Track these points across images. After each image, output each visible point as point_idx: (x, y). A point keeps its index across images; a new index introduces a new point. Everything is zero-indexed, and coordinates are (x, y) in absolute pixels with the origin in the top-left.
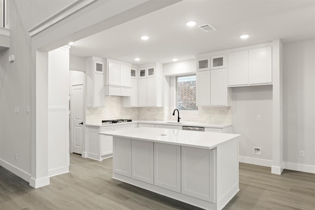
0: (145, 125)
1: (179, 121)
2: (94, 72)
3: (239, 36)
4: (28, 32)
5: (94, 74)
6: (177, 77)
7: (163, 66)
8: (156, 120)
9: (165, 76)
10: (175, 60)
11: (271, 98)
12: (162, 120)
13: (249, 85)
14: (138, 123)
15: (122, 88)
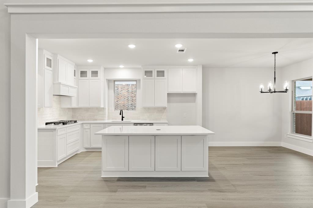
0: (91, 125)
1: (122, 120)
2: (44, 66)
3: (187, 59)
4: (5, 5)
5: (44, 70)
6: (115, 81)
7: (104, 70)
8: (96, 120)
9: (106, 79)
10: (121, 66)
11: (194, 101)
12: (104, 120)
13: (182, 93)
14: (82, 124)
15: (69, 87)
